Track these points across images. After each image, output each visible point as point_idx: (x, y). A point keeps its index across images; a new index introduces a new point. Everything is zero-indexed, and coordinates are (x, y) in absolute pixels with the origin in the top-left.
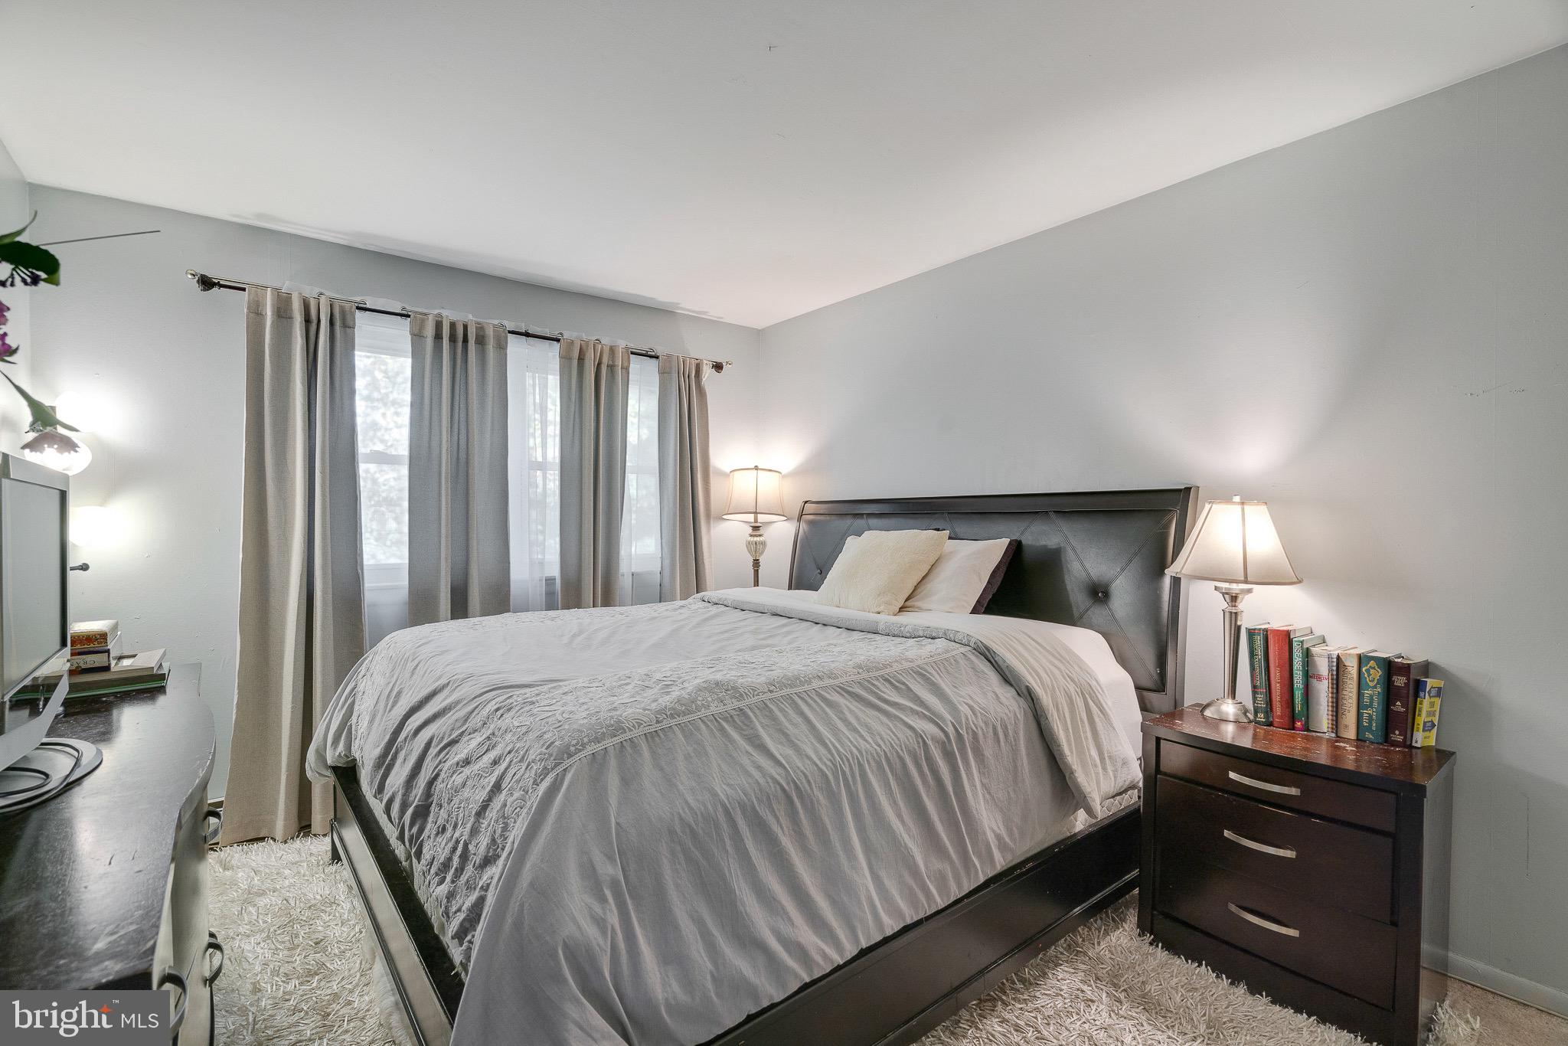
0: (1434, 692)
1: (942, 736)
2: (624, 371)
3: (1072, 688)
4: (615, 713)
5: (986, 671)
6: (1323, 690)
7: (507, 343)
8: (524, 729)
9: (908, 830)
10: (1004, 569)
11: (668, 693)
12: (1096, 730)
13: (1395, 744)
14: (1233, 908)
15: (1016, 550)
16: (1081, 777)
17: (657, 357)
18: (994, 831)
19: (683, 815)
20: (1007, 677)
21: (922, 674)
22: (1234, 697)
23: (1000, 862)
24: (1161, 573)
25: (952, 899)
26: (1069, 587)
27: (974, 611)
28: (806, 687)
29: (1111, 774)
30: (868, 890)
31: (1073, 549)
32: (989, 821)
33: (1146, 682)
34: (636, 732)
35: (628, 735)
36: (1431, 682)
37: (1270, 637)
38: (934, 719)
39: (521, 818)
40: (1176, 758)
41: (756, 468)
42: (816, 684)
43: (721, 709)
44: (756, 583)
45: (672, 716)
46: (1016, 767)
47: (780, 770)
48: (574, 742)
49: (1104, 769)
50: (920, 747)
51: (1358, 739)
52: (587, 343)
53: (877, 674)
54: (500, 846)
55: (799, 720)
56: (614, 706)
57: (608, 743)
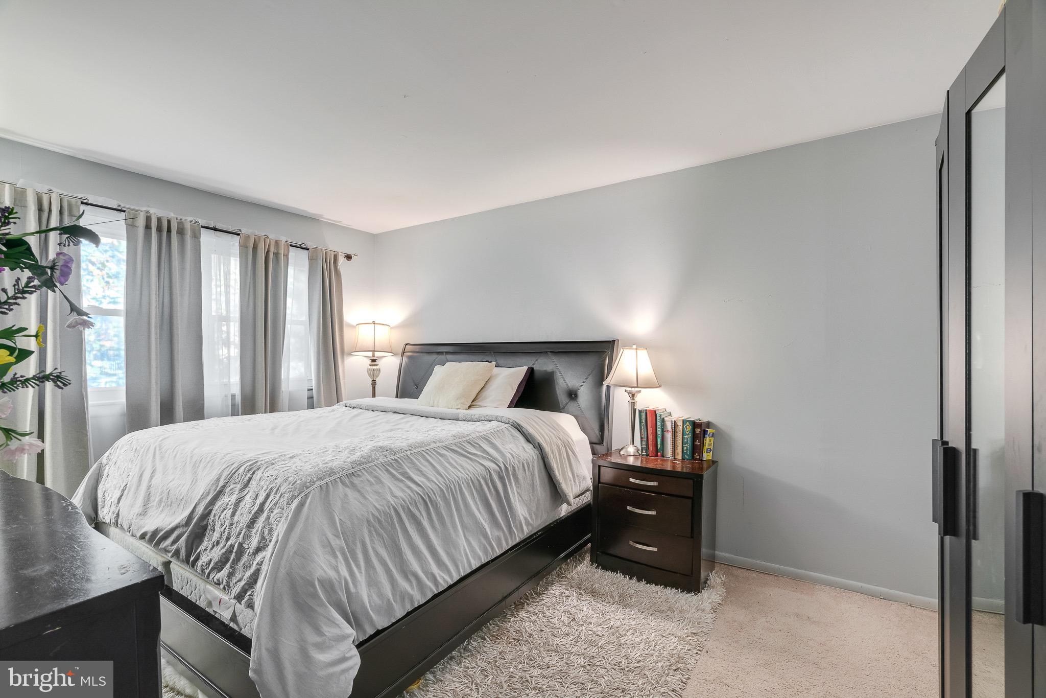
0: (711, 435)
1: (498, 469)
2: (285, 257)
3: (559, 442)
4: (327, 465)
5: (519, 436)
6: (669, 437)
7: (200, 234)
8: (273, 477)
9: (483, 516)
10: (524, 383)
11: (354, 454)
12: (571, 463)
13: (696, 459)
14: (631, 543)
15: (531, 372)
16: (564, 486)
17: (308, 249)
18: (523, 515)
19: (374, 513)
20: (529, 439)
21: (486, 439)
22: (633, 444)
23: (527, 531)
24: (602, 384)
25: (504, 550)
26: (558, 392)
27: (509, 406)
28: (428, 447)
29: (578, 484)
30: (464, 547)
31: (560, 372)
32: (521, 511)
33: (595, 440)
34: (342, 474)
35: (338, 475)
36: (709, 431)
37: (648, 413)
38: (494, 461)
39: (281, 523)
40: (608, 475)
41: (374, 323)
42: (433, 445)
43: (385, 460)
44: (374, 396)
45: (360, 465)
46: (533, 483)
47: (419, 488)
48: (308, 481)
49: (575, 482)
50: (487, 474)
51: (682, 459)
52: (259, 237)
53: (464, 439)
54: (268, 540)
55: (426, 464)
56: (326, 461)
57: (328, 479)
